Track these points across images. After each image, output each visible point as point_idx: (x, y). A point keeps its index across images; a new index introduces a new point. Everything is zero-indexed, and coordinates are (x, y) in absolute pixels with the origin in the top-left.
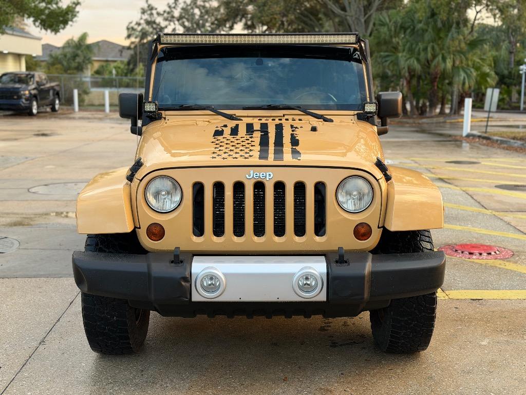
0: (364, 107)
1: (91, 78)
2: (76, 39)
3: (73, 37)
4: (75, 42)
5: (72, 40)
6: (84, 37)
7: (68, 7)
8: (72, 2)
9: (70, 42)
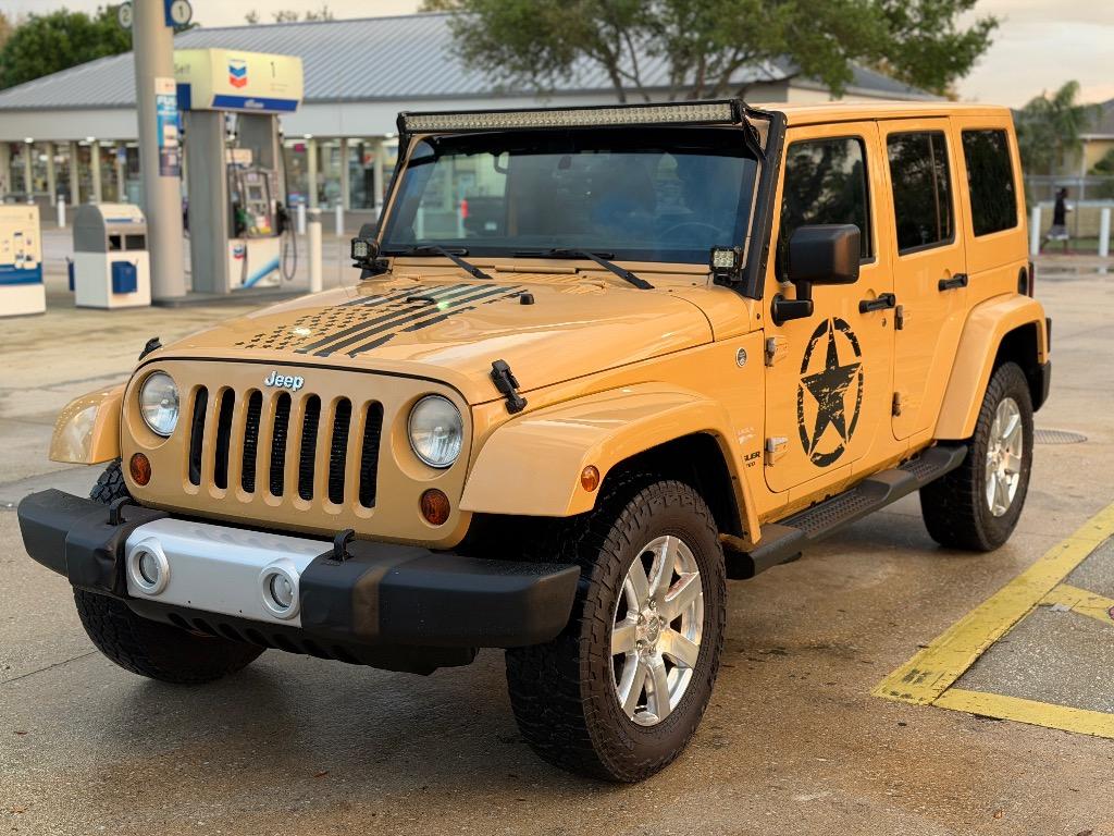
0: (713, 256)
1: (1086, 179)
2: (1050, 97)
3: (1045, 92)
4: (1047, 102)
5: (1042, 98)
6: (1068, 91)
7: (971, 32)
8: (981, 22)
9: (1037, 104)
